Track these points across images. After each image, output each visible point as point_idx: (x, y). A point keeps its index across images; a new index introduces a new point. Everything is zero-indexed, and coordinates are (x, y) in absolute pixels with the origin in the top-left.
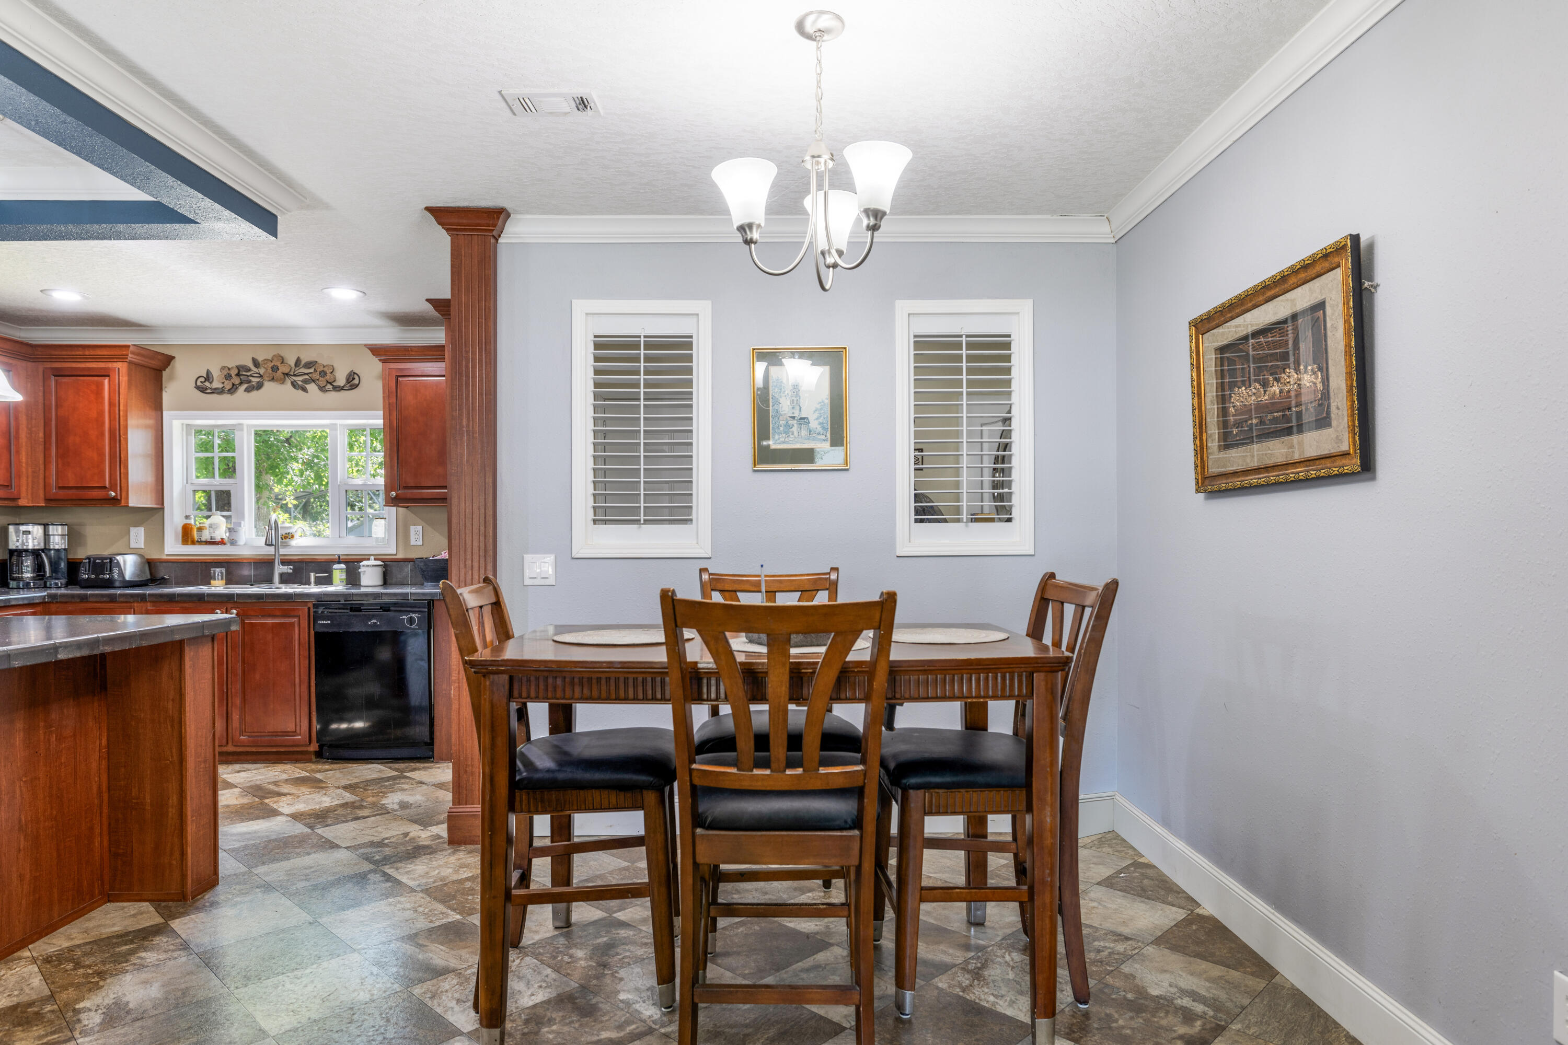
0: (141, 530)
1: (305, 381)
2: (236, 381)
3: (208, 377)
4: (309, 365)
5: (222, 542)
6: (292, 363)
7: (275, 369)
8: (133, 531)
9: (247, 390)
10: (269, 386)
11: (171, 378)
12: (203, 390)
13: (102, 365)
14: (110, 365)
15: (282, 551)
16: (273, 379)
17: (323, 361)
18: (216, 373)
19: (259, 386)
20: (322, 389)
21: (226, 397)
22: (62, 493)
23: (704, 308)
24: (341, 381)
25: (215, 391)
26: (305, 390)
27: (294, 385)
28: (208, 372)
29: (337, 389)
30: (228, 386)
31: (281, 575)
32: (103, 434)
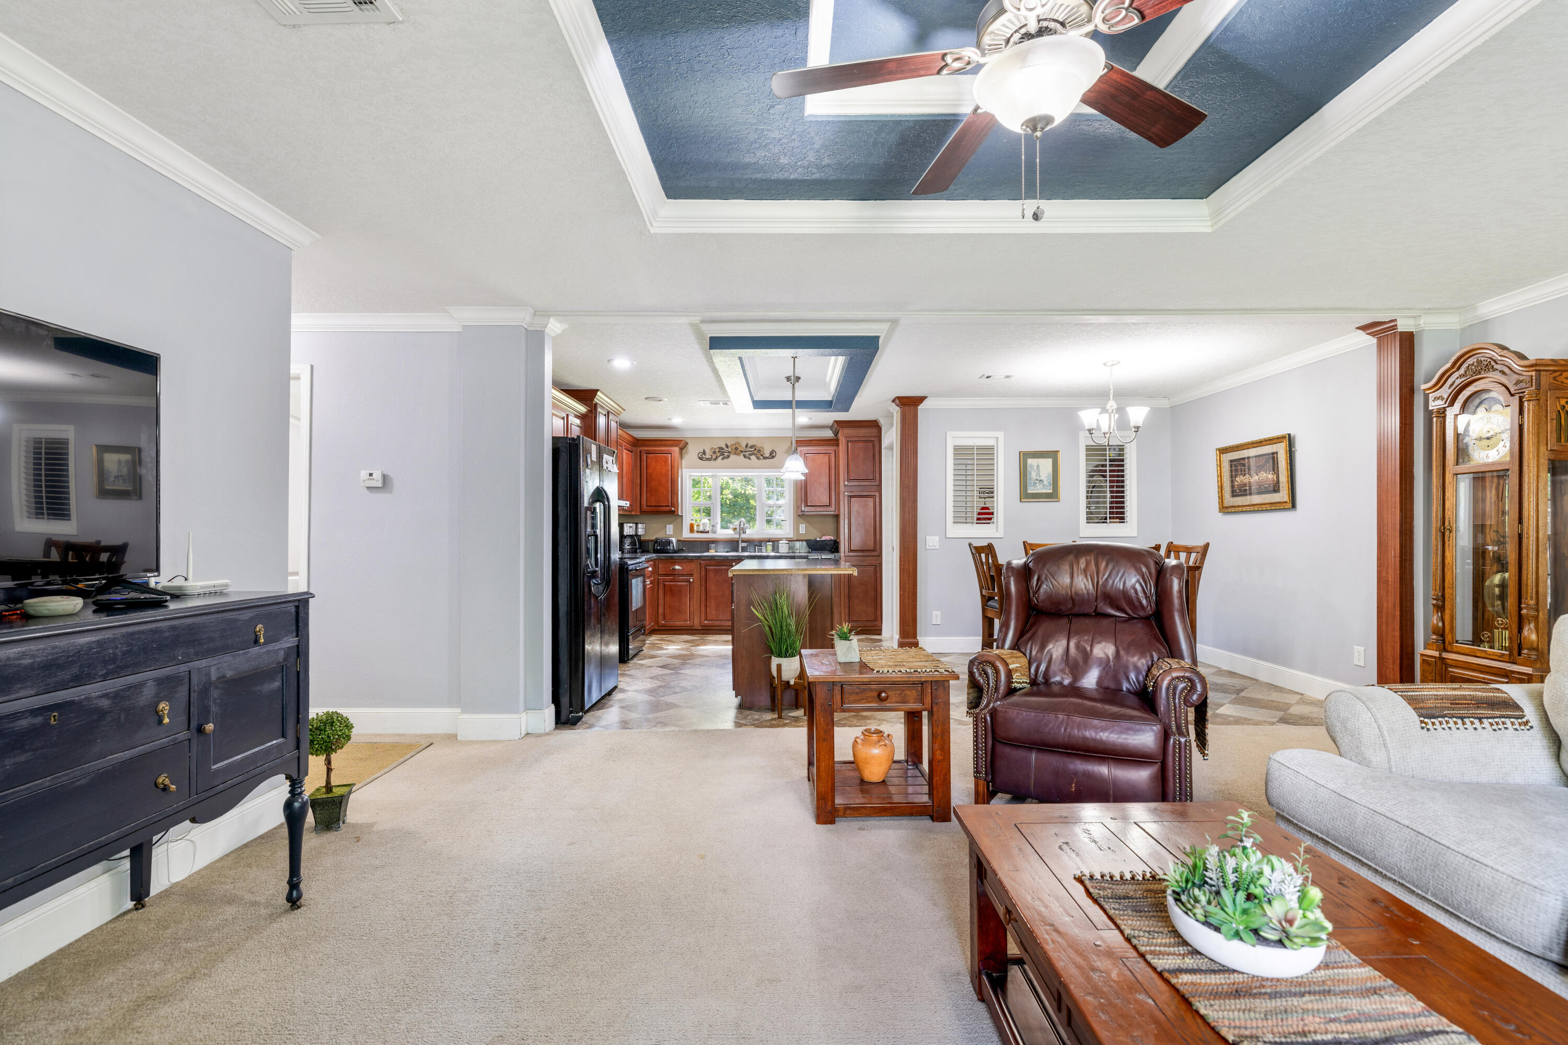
0: (671, 526)
1: (750, 455)
2: (718, 454)
3: (704, 453)
4: (751, 447)
5: (708, 532)
6: (744, 446)
7: (736, 449)
8: (668, 526)
9: (722, 459)
10: (732, 457)
11: (686, 453)
12: (701, 459)
13: (667, 448)
14: (671, 448)
15: (743, 536)
16: (735, 453)
17: (759, 445)
18: (708, 451)
19: (728, 457)
20: (758, 458)
21: (712, 462)
22: (649, 509)
23: (1000, 435)
24: (767, 454)
25: (708, 459)
26: (750, 459)
27: (745, 456)
28: (704, 451)
29: (765, 458)
30: (714, 457)
31: (742, 547)
32: (668, 481)
